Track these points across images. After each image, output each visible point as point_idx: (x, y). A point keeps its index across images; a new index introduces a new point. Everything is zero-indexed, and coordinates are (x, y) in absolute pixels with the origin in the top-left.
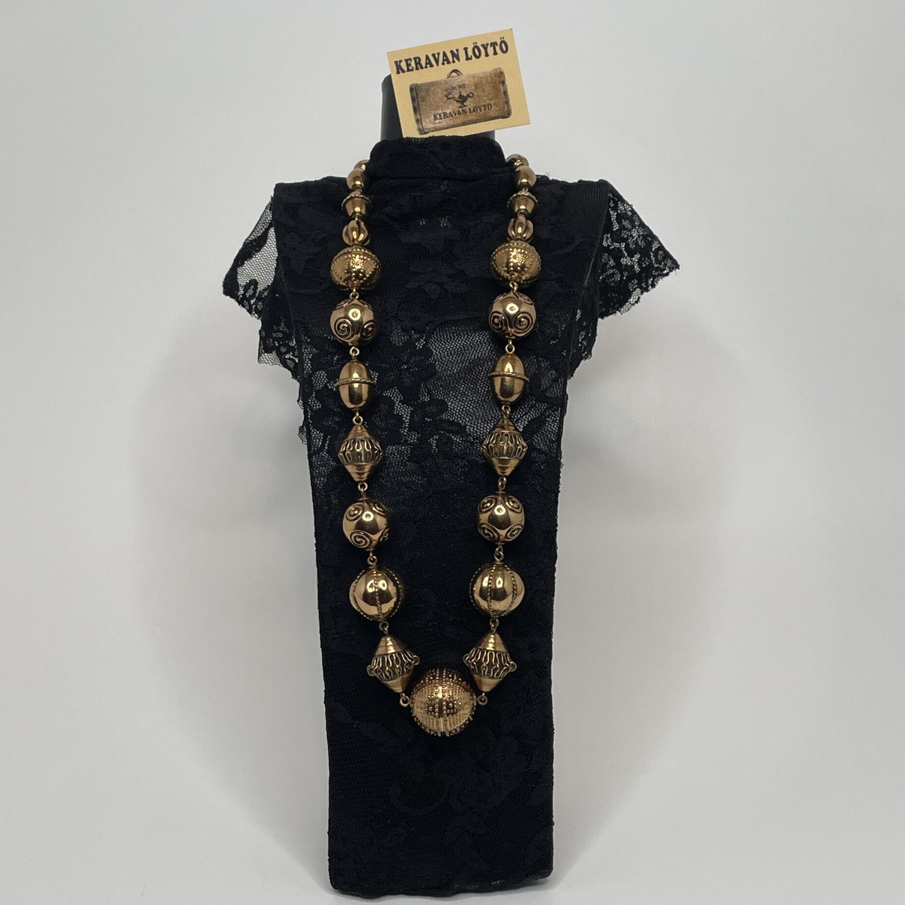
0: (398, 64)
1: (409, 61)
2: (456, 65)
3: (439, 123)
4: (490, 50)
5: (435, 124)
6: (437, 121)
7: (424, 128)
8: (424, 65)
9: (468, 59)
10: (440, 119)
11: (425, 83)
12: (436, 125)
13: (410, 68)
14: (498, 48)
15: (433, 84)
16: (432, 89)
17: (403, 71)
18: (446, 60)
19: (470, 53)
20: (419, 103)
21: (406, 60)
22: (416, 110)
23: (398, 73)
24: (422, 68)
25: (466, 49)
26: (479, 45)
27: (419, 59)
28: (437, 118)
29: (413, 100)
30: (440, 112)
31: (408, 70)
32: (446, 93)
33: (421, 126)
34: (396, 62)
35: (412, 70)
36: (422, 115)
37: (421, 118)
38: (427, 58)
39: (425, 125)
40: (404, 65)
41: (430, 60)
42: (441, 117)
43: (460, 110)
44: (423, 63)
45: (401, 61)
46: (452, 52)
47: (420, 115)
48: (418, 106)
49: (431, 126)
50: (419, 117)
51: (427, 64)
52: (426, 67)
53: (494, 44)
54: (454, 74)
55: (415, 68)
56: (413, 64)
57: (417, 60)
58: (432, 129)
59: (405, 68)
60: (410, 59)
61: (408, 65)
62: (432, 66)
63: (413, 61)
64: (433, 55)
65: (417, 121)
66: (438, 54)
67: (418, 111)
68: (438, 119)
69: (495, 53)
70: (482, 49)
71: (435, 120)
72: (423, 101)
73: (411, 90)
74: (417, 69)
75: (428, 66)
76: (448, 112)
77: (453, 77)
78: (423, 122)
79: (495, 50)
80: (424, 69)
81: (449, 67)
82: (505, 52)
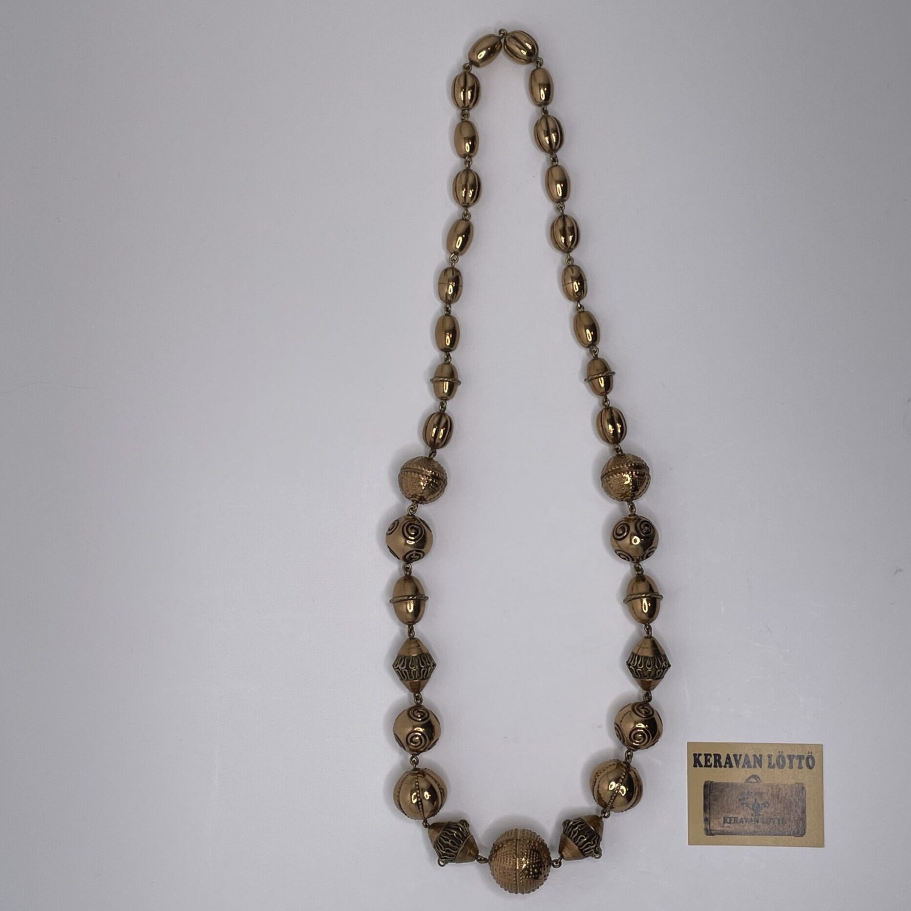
0: (697, 757)
1: (709, 757)
2: (757, 771)
3: (728, 827)
4: (796, 762)
5: (723, 826)
6: (726, 825)
7: (711, 829)
8: (723, 764)
9: (770, 766)
10: (730, 823)
11: (721, 783)
12: (723, 828)
13: (709, 764)
14: (804, 762)
15: (727, 785)
16: (727, 790)
17: (701, 766)
18: (747, 763)
19: (774, 761)
20: (711, 802)
21: (706, 755)
22: (707, 808)
23: (695, 766)
24: (721, 766)
25: (770, 757)
26: (785, 754)
27: (720, 757)
28: (727, 821)
29: (706, 797)
30: (731, 816)
31: (706, 766)
32: (740, 797)
33: (708, 826)
34: (695, 755)
35: (710, 766)
36: (712, 814)
37: (710, 818)
38: (728, 757)
39: (713, 826)
40: (702, 759)
41: (730, 761)
42: (732, 822)
43: (753, 818)
44: (723, 761)
45: (700, 755)
46: (755, 756)
47: (710, 815)
48: (710, 805)
49: (719, 828)
50: (708, 816)
51: (726, 763)
52: (725, 767)
53: (800, 758)
54: (753, 780)
55: (713, 764)
56: (712, 760)
57: (717, 757)
58: (719, 832)
59: (703, 764)
60: (710, 755)
61: (707, 760)
62: (731, 766)
63: (713, 756)
64: (735, 756)
65: (706, 820)
66: (741, 755)
67: (708, 810)
68: (728, 823)
69: (800, 767)
70: (787, 761)
71: (724, 823)
72: (715, 800)
73: (705, 786)
74: (715, 766)
75: (728, 765)
76: (740, 817)
77: (751, 782)
78: (711, 821)
79: (800, 762)
80: (723, 768)
81: (749, 772)
82: (811, 768)
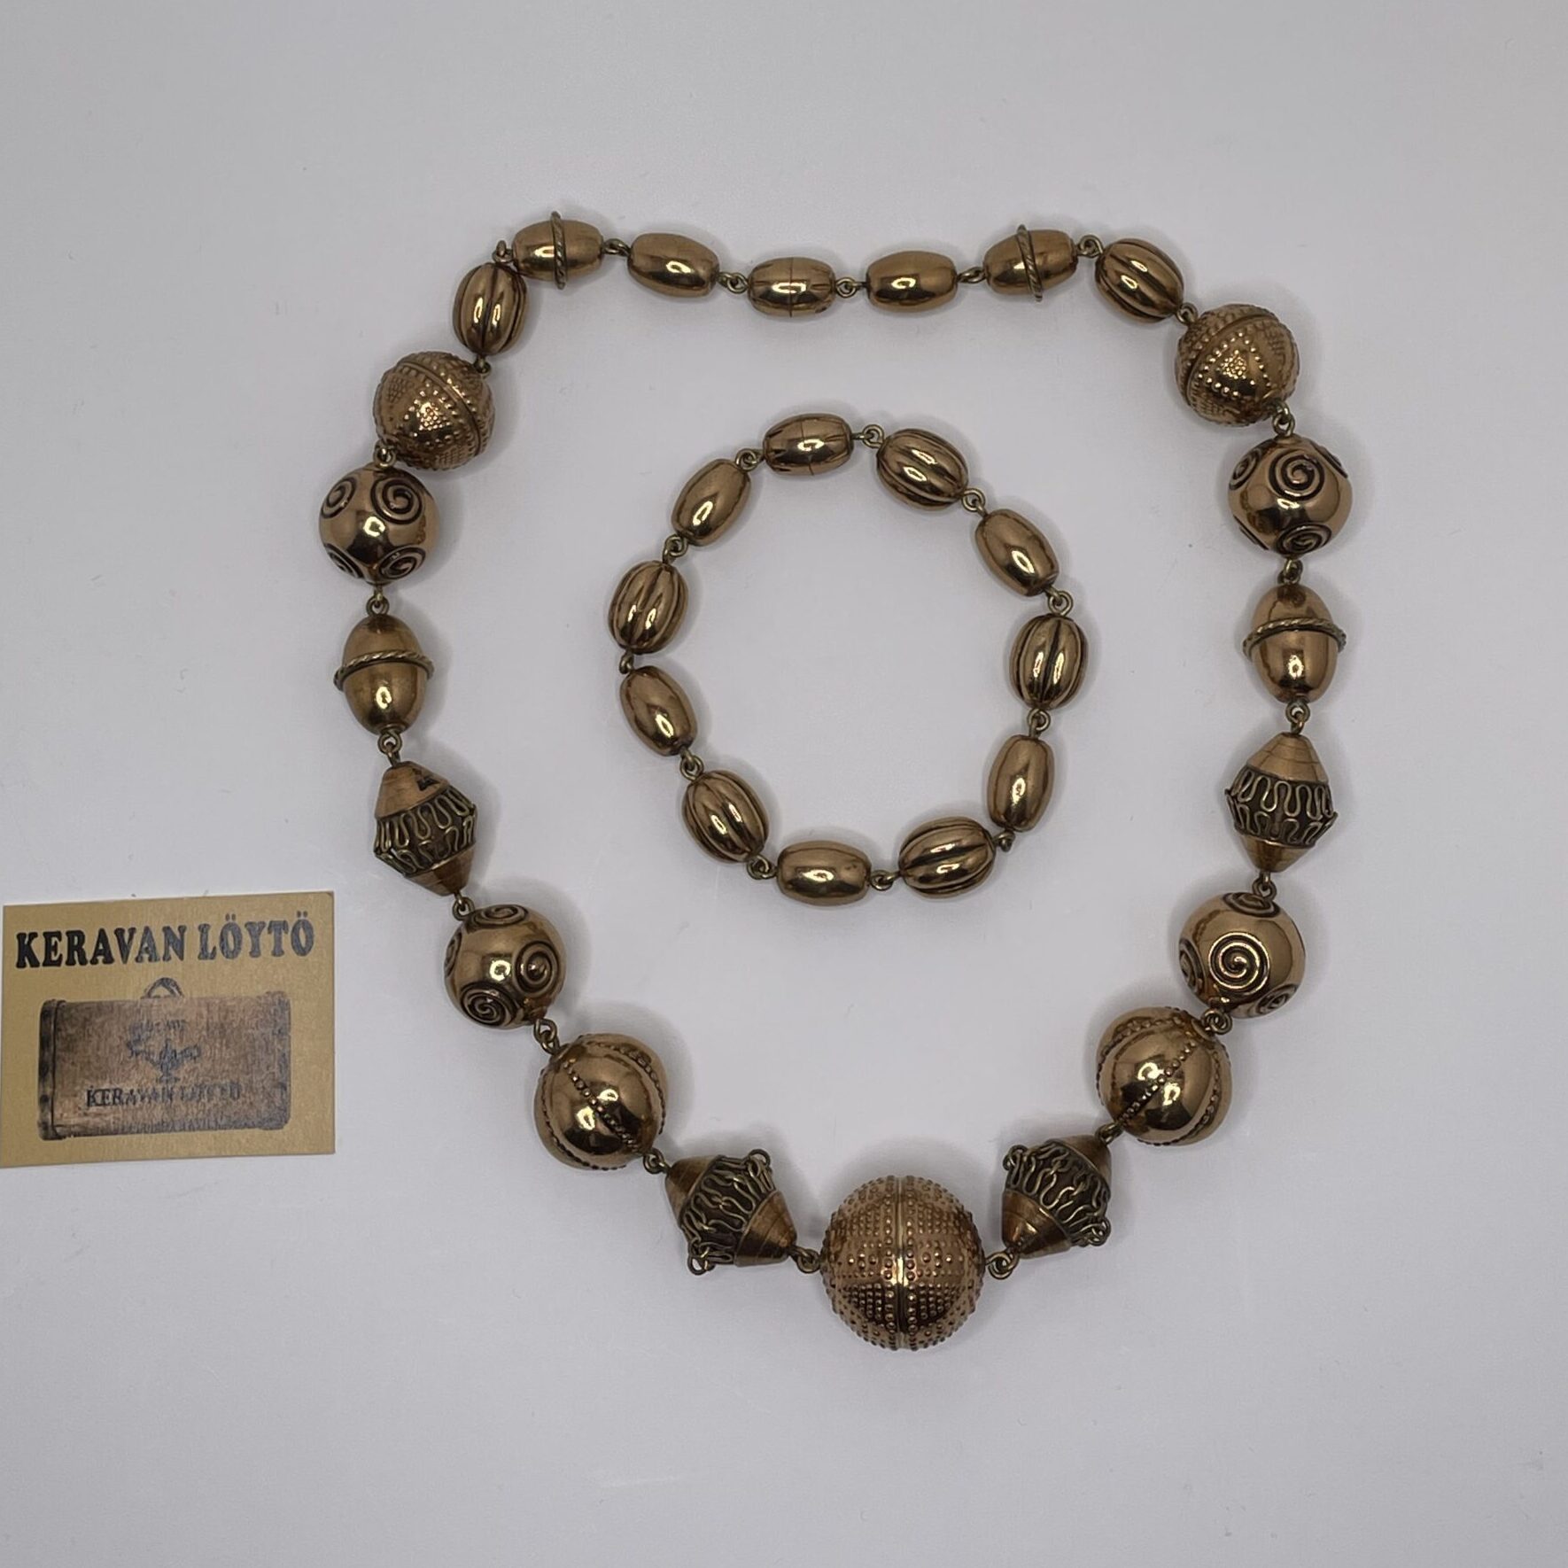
0: (27, 940)
1: (54, 940)
2: (173, 968)
3: (97, 1115)
4: (267, 940)
5: (86, 1114)
6: (94, 1109)
7: (56, 1123)
8: (89, 957)
9: (204, 954)
10: (104, 1104)
11: (82, 1004)
12: (86, 1119)
13: (54, 958)
14: (286, 939)
15: (99, 1008)
16: (99, 1020)
17: (35, 964)
18: (149, 951)
19: (213, 941)
20: (58, 1053)
21: (48, 936)
22: (46, 1069)
23: (21, 965)
24: (83, 962)
25: (204, 929)
26: (240, 922)
27: (82, 940)
28: (94, 1101)
29: (44, 1043)
30: (105, 1086)
31: (48, 962)
32: (129, 1037)
33: (49, 1117)
34: (21, 937)
35: (58, 963)
36: (59, 1086)
37: (53, 1093)
38: (102, 936)
39: (62, 1115)
40: (38, 947)
41: (106, 946)
42: (107, 1102)
43: (159, 1087)
44: (89, 948)
45: (33, 935)
46: (167, 930)
47: (54, 1087)
48: (54, 1061)
49: (74, 1120)
50: (49, 1091)
51: (97, 953)
52: (94, 961)
53: (277, 927)
54: (162, 991)
55: (65, 958)
56: (63, 948)
57: (76, 938)
58: (76, 1129)
59: (41, 958)
60: (58, 935)
61: (50, 948)
62: (109, 960)
63: (65, 938)
64: (119, 933)
65: (44, 1100)
66: (132, 931)
67: (50, 1074)
68: (97, 1105)
69: (278, 952)
70: (247, 939)
71: (89, 1104)
72: (68, 1049)
73: (45, 1014)
74: (70, 962)
75: (100, 958)
76: (127, 1089)
77: (158, 997)
78: (57, 1104)
79: (278, 941)
80: (89, 964)
81: (156, 971)
82: (303, 952)
